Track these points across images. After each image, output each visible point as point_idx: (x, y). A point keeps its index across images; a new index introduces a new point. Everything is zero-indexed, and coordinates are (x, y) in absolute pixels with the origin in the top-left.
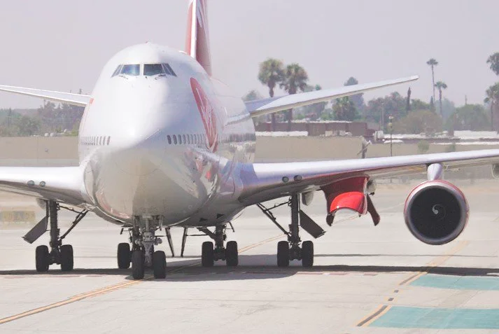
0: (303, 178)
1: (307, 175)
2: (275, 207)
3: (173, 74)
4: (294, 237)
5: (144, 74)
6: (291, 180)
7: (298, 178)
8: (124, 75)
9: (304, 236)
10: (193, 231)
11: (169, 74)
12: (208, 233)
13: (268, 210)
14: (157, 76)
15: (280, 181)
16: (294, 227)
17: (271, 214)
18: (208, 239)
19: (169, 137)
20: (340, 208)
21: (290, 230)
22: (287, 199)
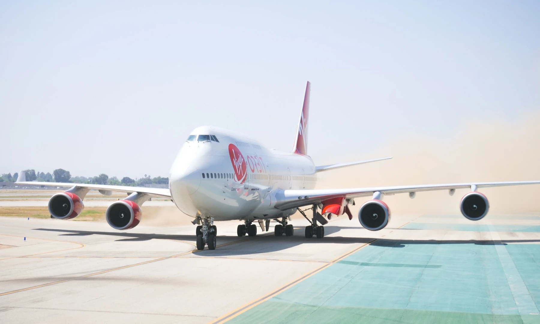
0: (309, 197)
1: (310, 196)
2: (306, 210)
3: (217, 141)
4: (314, 224)
5: (198, 140)
6: (303, 198)
7: (307, 197)
8: (189, 141)
9: (319, 224)
10: (272, 220)
11: (214, 140)
12: (278, 221)
13: (303, 211)
14: (205, 141)
15: (297, 199)
16: (314, 220)
17: (304, 213)
18: (278, 224)
19: (203, 175)
20: (327, 212)
21: (312, 221)
22: (311, 206)
